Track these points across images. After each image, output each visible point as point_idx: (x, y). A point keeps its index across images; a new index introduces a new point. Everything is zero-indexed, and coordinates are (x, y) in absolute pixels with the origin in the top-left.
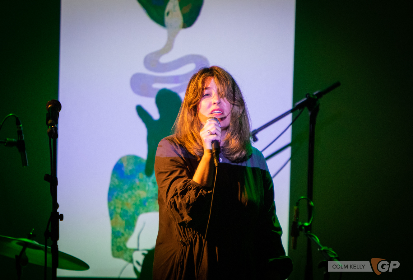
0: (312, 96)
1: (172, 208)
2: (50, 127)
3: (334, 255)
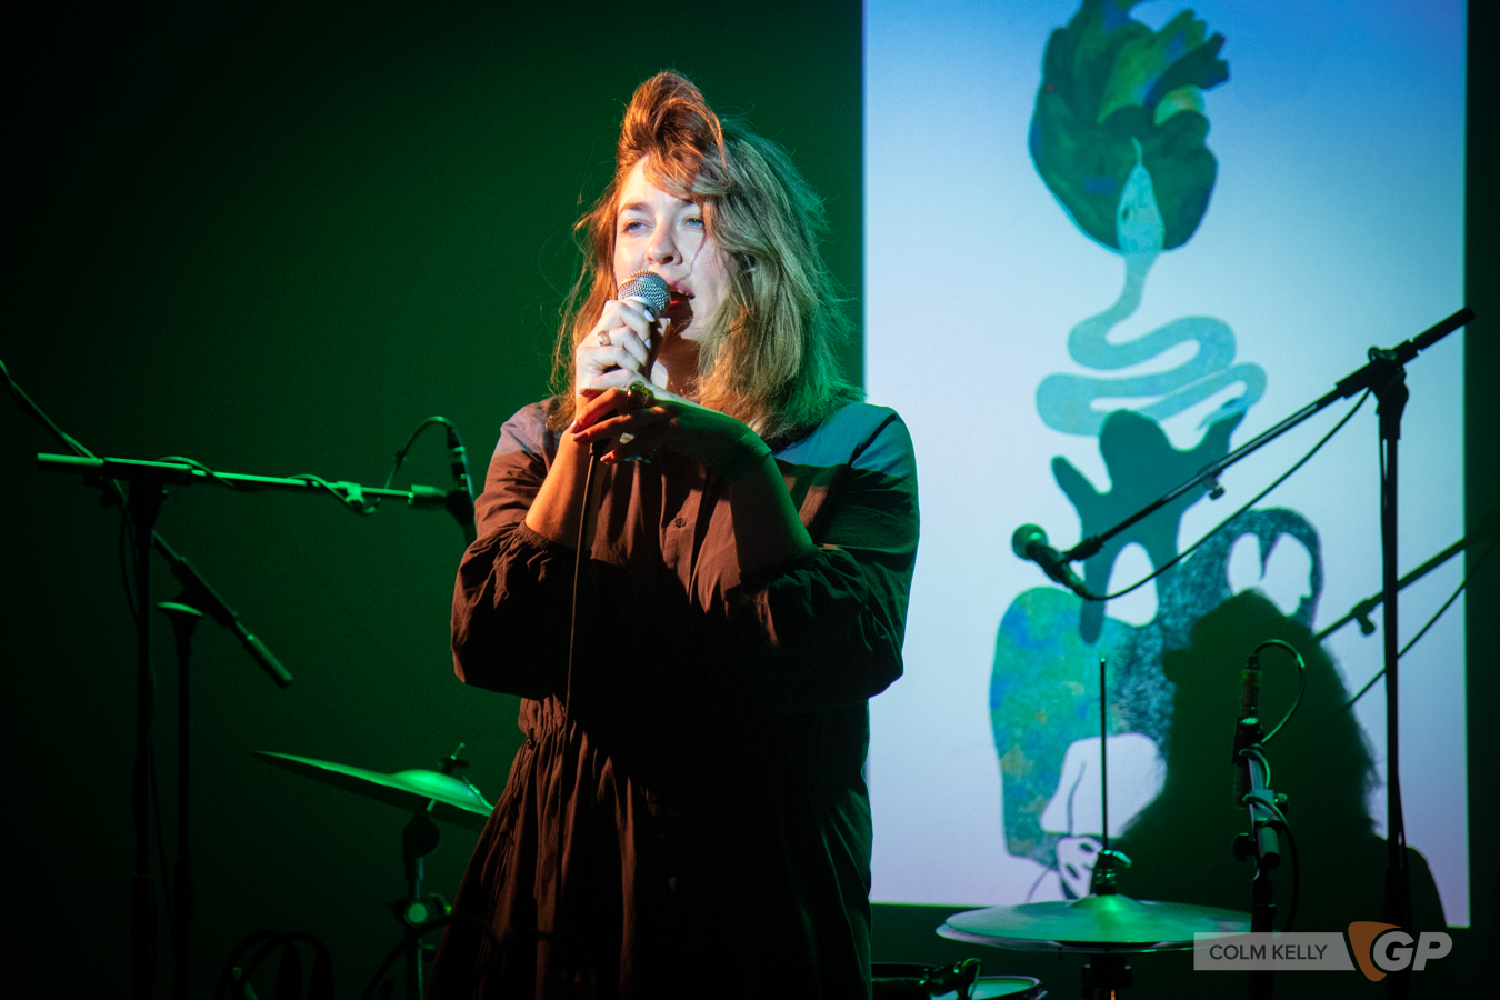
0: (1382, 354)
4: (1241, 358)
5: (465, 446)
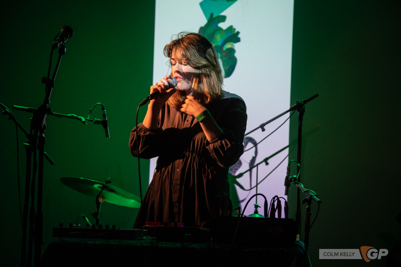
0: (300, 102)
3: (314, 193)
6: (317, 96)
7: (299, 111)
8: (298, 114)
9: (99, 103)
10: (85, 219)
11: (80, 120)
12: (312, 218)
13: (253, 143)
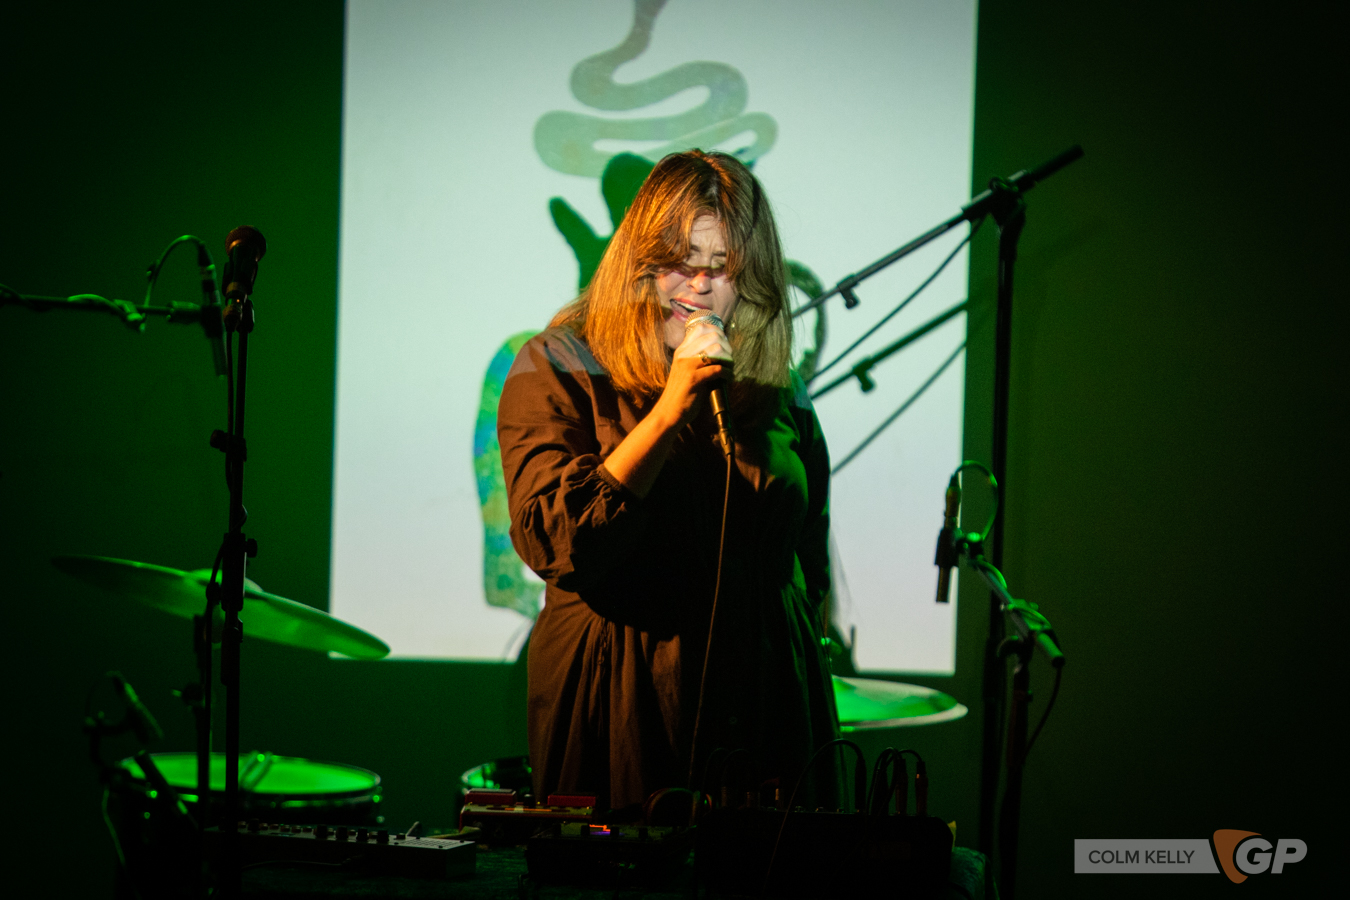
0: (1005, 186)
1: (527, 525)
2: (230, 301)
3: (1042, 623)
4: (753, 107)
5: (215, 264)
6: (1074, 154)
7: (999, 221)
8: (999, 231)
9: (185, 237)
10: (121, 689)
11: (121, 314)
12: (1034, 712)
13: (805, 290)
